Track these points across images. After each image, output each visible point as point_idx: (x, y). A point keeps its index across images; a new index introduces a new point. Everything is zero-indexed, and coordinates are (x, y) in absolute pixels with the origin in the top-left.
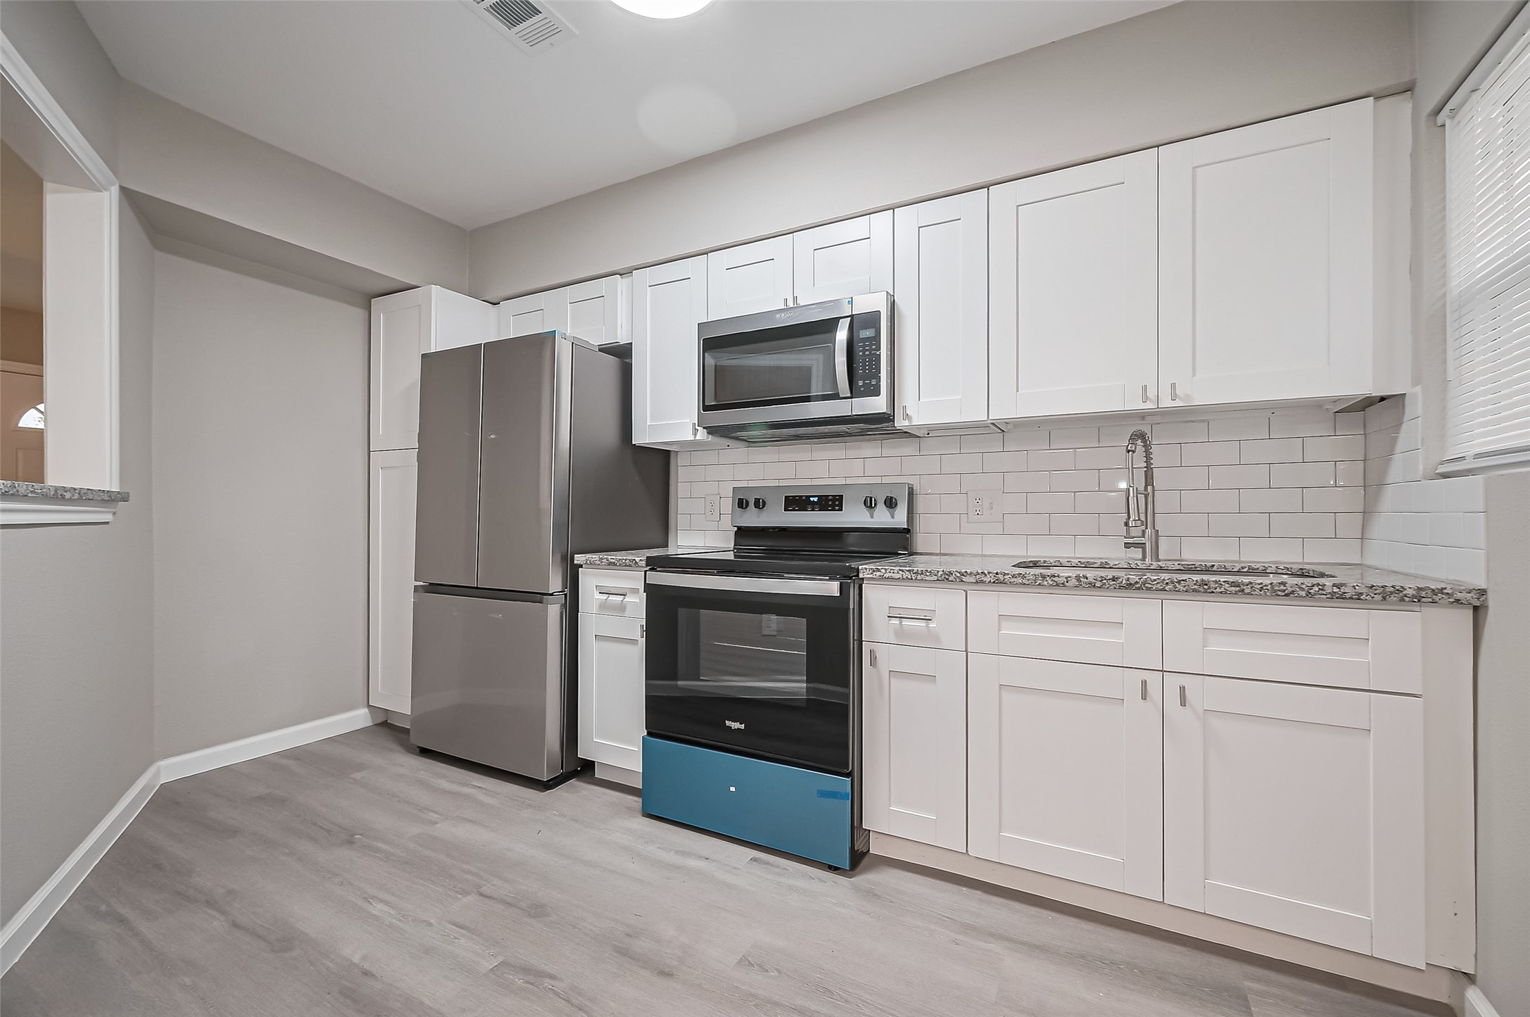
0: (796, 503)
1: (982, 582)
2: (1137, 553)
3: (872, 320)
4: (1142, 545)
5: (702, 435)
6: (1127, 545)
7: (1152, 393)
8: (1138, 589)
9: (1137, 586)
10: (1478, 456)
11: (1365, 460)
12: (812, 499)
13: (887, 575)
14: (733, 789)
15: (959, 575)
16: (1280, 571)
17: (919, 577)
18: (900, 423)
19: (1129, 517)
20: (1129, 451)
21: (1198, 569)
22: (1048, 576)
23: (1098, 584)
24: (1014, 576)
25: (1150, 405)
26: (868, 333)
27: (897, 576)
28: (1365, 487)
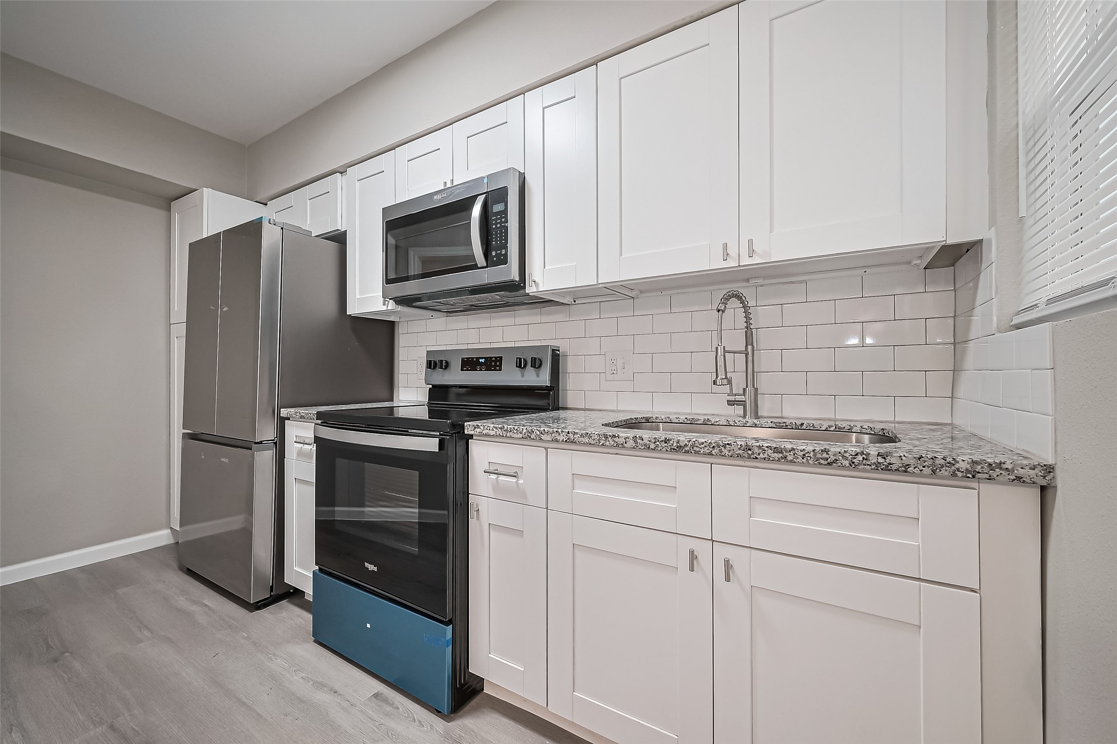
0: (470, 364)
1: (557, 441)
2: (739, 410)
3: (500, 195)
4: (743, 403)
5: (391, 305)
6: (730, 403)
7: (733, 251)
8: (687, 452)
9: (687, 449)
10: (1050, 301)
11: (955, 317)
12: (480, 360)
13: (485, 432)
14: (368, 626)
15: (538, 433)
16: (864, 431)
17: (508, 435)
18: (530, 289)
19: (717, 377)
20: (719, 311)
21: (789, 427)
22: (610, 436)
23: (652, 446)
24: (582, 436)
25: (731, 263)
26: (498, 208)
27: (492, 433)
28: (954, 344)
